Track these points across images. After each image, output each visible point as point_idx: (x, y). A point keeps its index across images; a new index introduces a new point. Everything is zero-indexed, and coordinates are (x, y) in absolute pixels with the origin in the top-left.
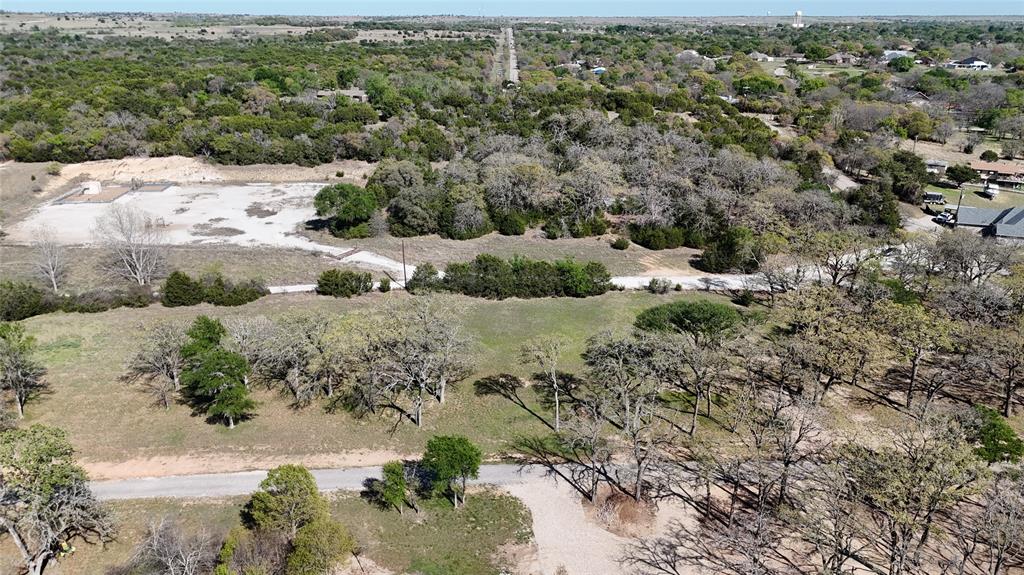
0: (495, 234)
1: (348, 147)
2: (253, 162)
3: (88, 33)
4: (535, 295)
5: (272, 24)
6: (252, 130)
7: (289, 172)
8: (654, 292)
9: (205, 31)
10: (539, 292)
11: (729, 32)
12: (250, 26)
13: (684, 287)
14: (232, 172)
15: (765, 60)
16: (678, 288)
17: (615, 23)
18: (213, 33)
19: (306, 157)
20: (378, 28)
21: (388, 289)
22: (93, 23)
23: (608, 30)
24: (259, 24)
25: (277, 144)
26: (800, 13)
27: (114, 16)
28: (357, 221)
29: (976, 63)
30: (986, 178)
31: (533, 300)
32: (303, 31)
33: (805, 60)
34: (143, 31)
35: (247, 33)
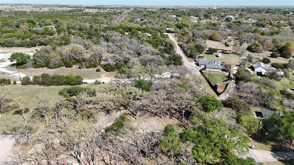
0: (64, 67)
1: (40, 42)
2: (12, 47)
3: (6, 10)
4: (58, 85)
5: (63, 7)
6: (14, 37)
7: (22, 49)
8: (96, 84)
9: (41, 9)
10: (60, 84)
11: (194, 10)
12: (56, 8)
13: (105, 82)
14: (4, 49)
15: (194, 18)
16: (103, 83)
17: (162, 7)
18: (43, 10)
19: (28, 45)
20: (93, 8)
21: (16, 84)
22: (9, 7)
23: (160, 9)
24: (59, 7)
25: (18, 41)
26: (215, 5)
27: (21, 5)
28: (22, 64)
29: (250, 19)
30: (221, 51)
31: (58, 86)
32: (70, 9)
33: (204, 18)
34: (23, 9)
35: (54, 9)
